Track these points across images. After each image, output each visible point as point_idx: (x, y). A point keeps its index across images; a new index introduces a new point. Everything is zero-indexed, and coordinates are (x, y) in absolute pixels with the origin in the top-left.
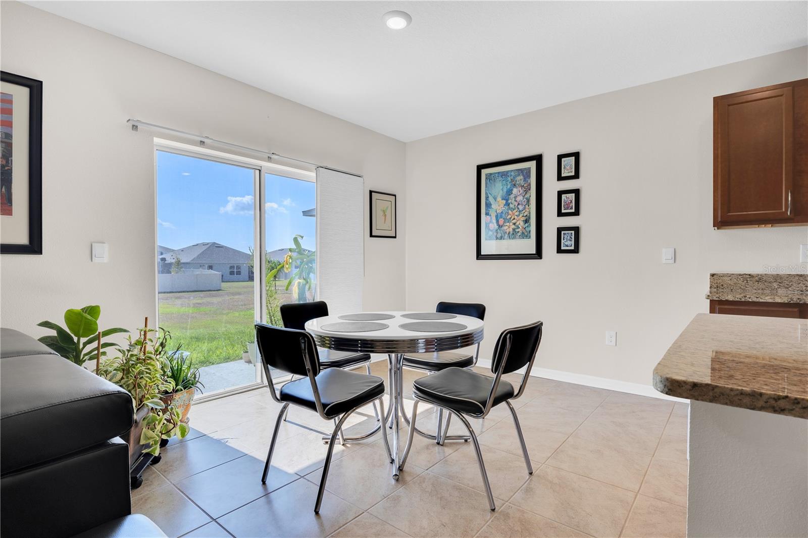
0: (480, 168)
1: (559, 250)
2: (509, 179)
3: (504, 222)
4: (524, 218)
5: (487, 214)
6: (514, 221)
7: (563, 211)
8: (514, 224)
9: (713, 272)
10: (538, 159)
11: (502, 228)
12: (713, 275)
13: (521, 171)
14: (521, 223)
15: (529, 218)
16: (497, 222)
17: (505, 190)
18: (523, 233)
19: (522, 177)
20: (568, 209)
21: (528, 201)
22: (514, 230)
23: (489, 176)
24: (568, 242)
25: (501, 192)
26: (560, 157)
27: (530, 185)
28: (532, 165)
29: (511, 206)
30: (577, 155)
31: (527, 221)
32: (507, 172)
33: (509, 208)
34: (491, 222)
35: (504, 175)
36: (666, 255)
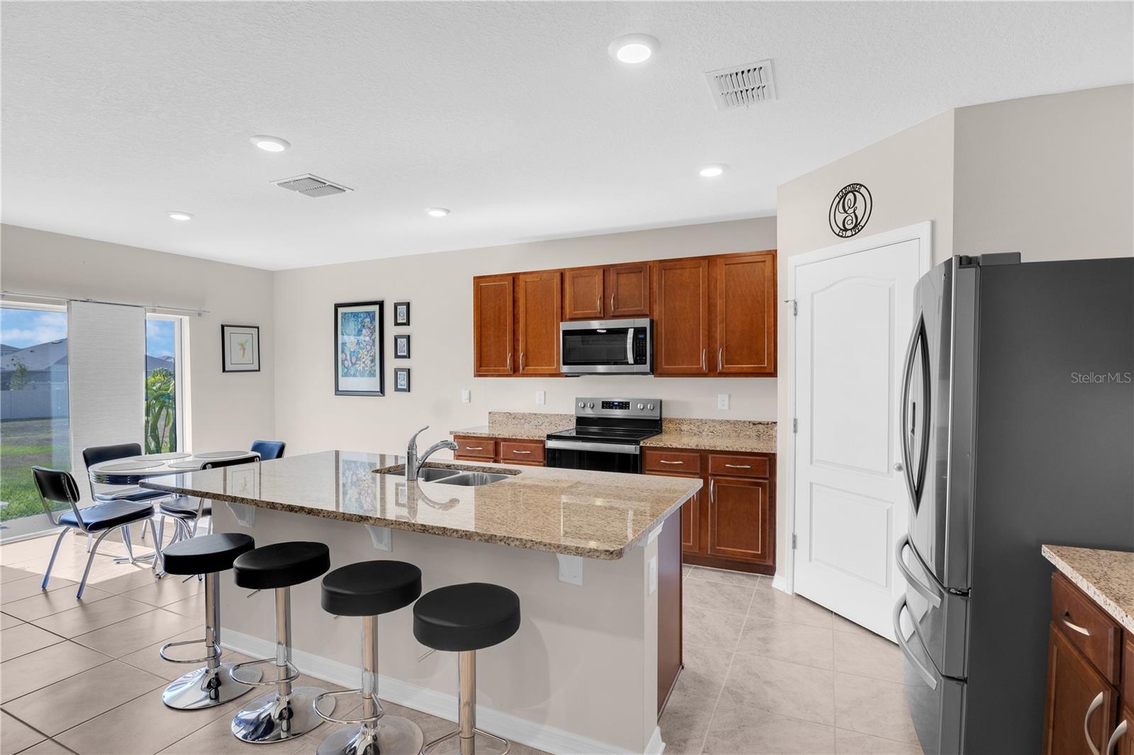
0: (337, 306)
1: (397, 389)
2: (359, 320)
3: (356, 361)
4: (371, 358)
5: (343, 352)
6: (363, 360)
7: (399, 354)
8: (364, 362)
9: (490, 411)
10: (381, 304)
11: (356, 366)
12: (490, 413)
13: (368, 313)
14: (368, 362)
15: (375, 357)
16: (351, 360)
17: (357, 330)
18: (370, 372)
19: (369, 320)
20: (401, 352)
21: (374, 341)
22: (363, 368)
23: (344, 314)
24: (403, 383)
25: (353, 332)
26: (396, 306)
27: (375, 327)
28: (376, 308)
29: (362, 345)
30: (408, 305)
31: (373, 361)
32: (358, 313)
33: (361, 348)
34: (346, 359)
35: (356, 315)
36: (465, 395)
